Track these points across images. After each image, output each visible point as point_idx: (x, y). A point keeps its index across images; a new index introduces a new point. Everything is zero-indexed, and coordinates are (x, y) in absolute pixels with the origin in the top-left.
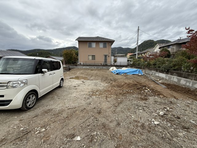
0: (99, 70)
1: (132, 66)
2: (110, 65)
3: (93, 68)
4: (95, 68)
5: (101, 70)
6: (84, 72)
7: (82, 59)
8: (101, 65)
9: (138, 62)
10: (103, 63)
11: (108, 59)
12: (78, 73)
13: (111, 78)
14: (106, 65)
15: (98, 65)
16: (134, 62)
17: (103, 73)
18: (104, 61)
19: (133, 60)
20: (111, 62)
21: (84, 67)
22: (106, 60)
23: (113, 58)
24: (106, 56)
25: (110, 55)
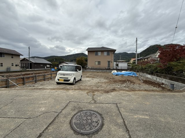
0: (103, 73)
1: (131, 70)
2: (112, 69)
3: (98, 71)
4: (100, 71)
5: (105, 72)
6: (92, 74)
7: (90, 64)
8: (105, 69)
9: (135, 67)
10: (106, 68)
11: (111, 65)
12: (88, 74)
13: (111, 77)
14: (109, 69)
15: (103, 69)
16: (132, 67)
17: (106, 74)
18: (107, 65)
19: (132, 65)
20: (113, 66)
21: (92, 70)
22: (109, 65)
23: (115, 63)
24: (109, 62)
25: (113, 61)
